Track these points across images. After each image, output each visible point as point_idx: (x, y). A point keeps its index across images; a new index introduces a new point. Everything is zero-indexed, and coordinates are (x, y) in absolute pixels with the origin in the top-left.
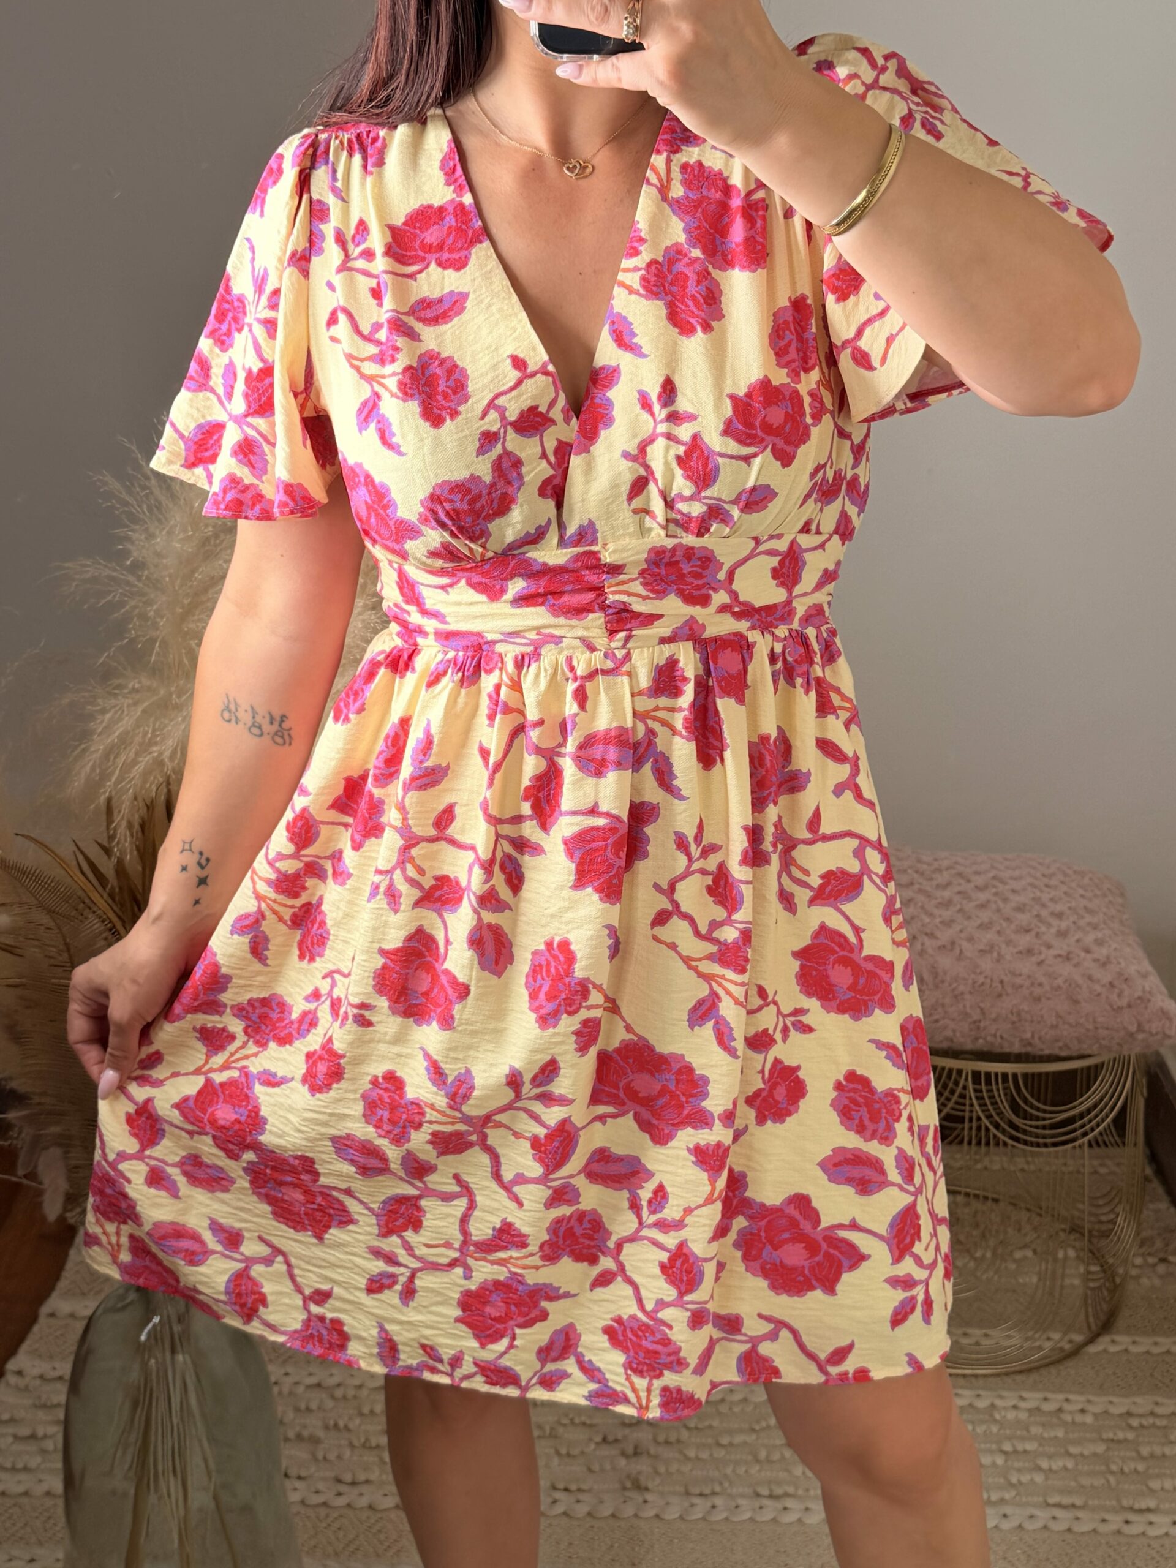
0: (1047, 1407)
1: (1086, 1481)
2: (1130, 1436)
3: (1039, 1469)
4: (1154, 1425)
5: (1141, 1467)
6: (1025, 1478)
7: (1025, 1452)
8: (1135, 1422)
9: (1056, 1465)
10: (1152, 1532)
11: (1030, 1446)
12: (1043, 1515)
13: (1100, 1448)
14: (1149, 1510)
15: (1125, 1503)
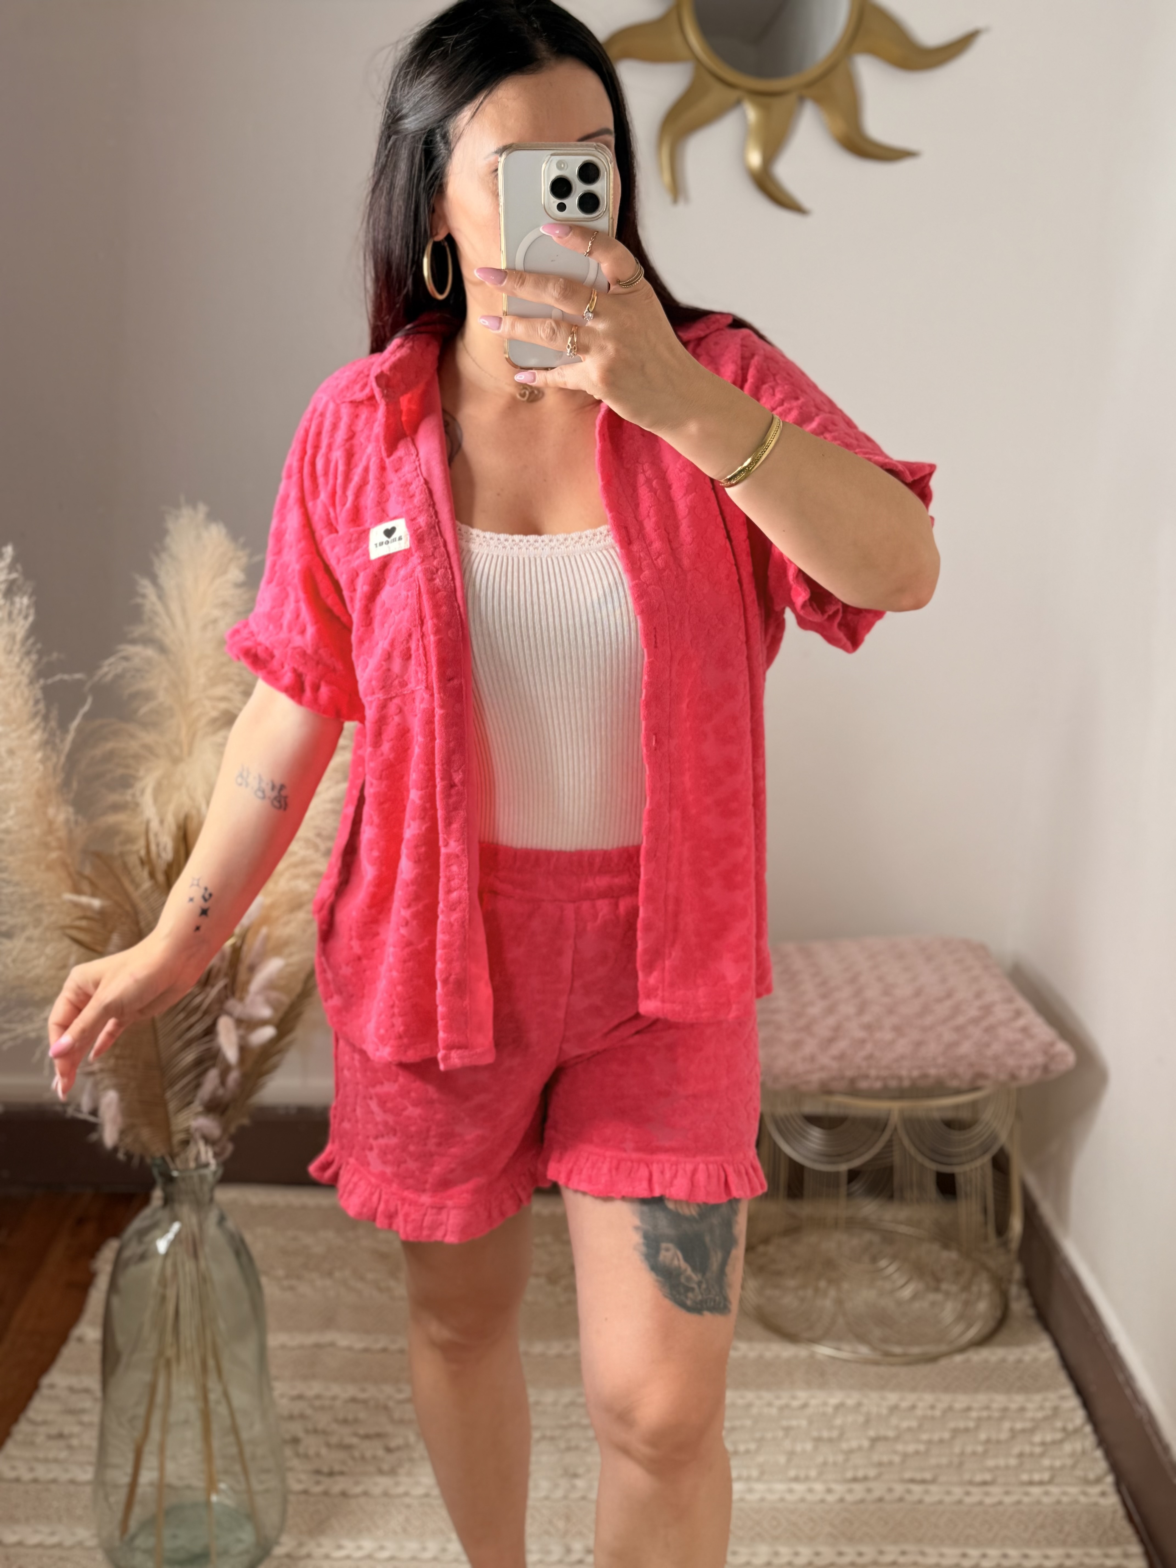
0: (904, 1405)
1: (933, 1461)
2: (971, 1424)
3: (895, 1452)
4: (989, 1418)
5: (980, 1449)
6: (885, 1458)
7: (886, 1439)
8: (974, 1414)
9: (911, 1448)
10: (988, 1501)
11: (891, 1434)
12: (899, 1489)
13: (946, 1435)
14: (985, 1483)
15: (967, 1477)
